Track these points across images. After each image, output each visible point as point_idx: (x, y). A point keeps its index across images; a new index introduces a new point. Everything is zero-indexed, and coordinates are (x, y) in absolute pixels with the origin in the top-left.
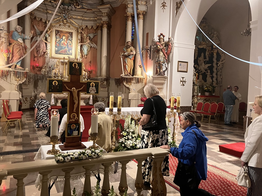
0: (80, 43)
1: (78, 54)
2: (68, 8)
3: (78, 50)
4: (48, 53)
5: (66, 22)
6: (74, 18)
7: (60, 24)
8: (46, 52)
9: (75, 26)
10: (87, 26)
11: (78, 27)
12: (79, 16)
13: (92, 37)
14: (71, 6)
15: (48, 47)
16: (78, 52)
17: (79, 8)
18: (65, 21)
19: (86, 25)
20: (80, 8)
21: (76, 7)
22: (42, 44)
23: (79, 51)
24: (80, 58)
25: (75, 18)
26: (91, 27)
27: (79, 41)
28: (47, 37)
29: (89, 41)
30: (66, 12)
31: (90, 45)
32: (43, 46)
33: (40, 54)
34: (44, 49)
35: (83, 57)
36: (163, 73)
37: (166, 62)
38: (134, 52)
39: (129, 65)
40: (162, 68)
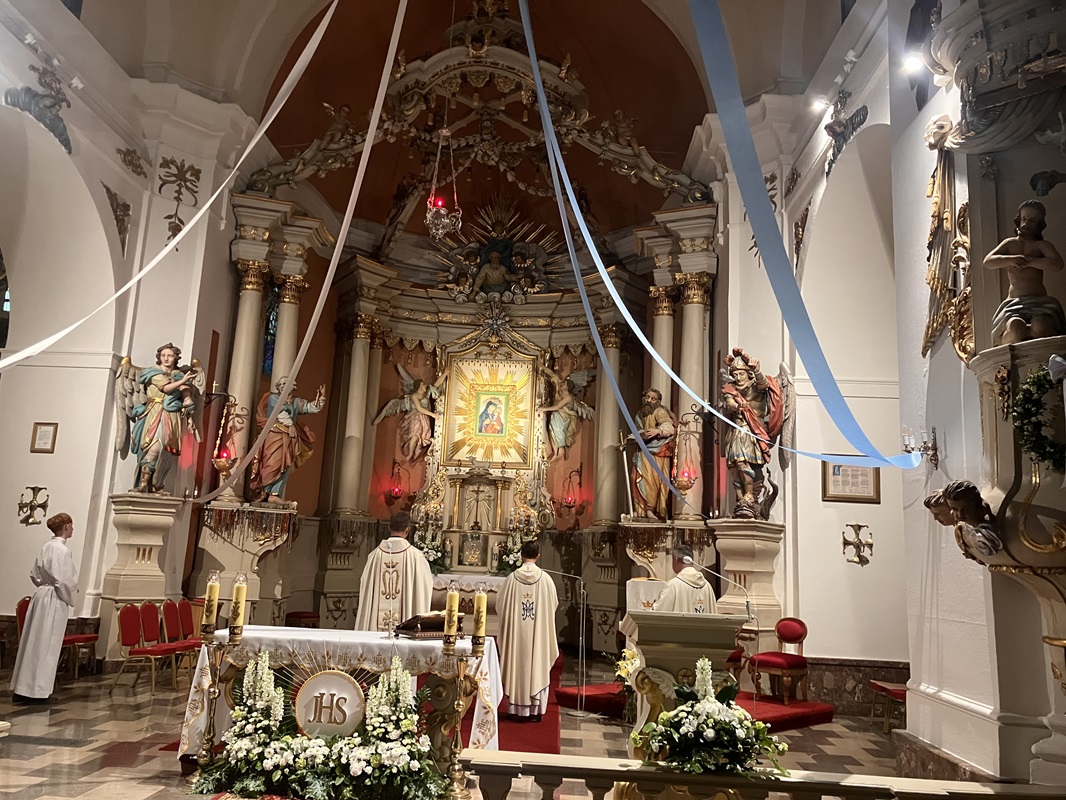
0: (541, 406)
1: (535, 446)
2: (502, 296)
3: (536, 430)
4: (437, 448)
5: (498, 342)
6: (524, 327)
7: (478, 350)
8: (428, 446)
9: (526, 352)
10: (567, 347)
11: (538, 353)
12: (538, 317)
13: (585, 384)
14: (510, 291)
15: (436, 428)
16: (536, 438)
17: (534, 293)
18: (494, 339)
19: (564, 344)
20: (538, 293)
21: (527, 291)
22: (416, 421)
23: (538, 434)
25: (528, 327)
26: (579, 350)
27: (538, 401)
28: (433, 396)
29: (568, 398)
30: (497, 311)
31: (577, 412)
32: (417, 426)
33: (411, 454)
34: (423, 435)
35: (555, 457)
36: (750, 507)
37: (766, 461)
38: (667, 428)
39: (650, 478)
40: (750, 487)
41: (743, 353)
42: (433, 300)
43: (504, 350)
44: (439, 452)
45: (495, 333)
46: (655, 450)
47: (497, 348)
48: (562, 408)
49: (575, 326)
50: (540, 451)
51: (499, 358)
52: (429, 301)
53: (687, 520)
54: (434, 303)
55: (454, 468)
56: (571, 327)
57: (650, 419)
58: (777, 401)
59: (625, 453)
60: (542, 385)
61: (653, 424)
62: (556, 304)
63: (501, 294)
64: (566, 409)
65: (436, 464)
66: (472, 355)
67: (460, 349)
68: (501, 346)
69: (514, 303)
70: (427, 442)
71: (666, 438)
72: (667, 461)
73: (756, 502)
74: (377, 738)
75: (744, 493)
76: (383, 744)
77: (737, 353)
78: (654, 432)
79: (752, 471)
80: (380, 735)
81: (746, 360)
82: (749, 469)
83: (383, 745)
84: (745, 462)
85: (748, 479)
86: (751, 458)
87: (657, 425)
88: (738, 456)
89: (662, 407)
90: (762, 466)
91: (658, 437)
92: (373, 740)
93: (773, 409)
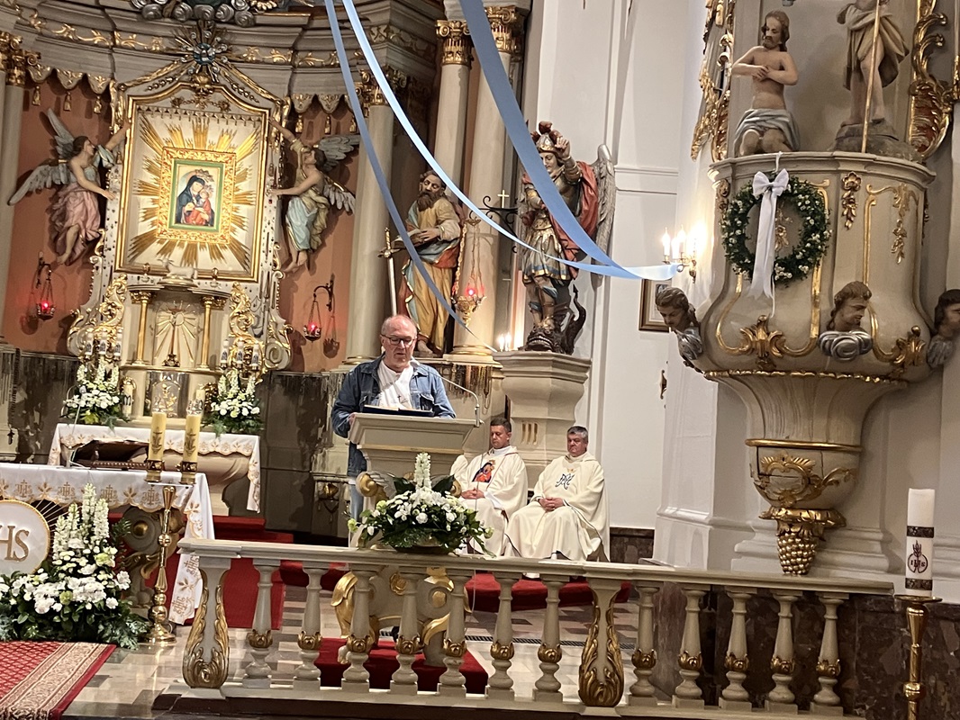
1: (263, 248)
2: (216, 11)
3: (265, 223)
5: (208, 83)
6: (251, 62)
9: (253, 102)
10: (316, 98)
11: (271, 104)
12: (274, 47)
14: (230, 4)
15: (109, 214)
16: (264, 235)
18: (202, 79)
19: (313, 94)
21: (255, 6)
22: (77, 201)
23: (268, 229)
25: (257, 62)
27: (269, 179)
30: (208, 34)
31: (329, 199)
33: (68, 251)
34: (88, 224)
35: (293, 265)
36: (547, 336)
37: (572, 278)
38: (450, 229)
39: (423, 297)
40: (550, 310)
41: (552, 129)
42: (107, 10)
43: (218, 97)
44: (113, 250)
45: (205, 69)
46: (432, 258)
47: (207, 93)
48: (305, 191)
49: (329, 66)
50: (270, 255)
51: (210, 108)
52: (99, 11)
53: (470, 353)
54: (107, 16)
55: (136, 276)
56: (322, 67)
57: (429, 213)
58: (591, 196)
59: (391, 261)
60: (277, 155)
61: (432, 221)
62: (300, 29)
63: (216, 9)
64: (311, 193)
65: (108, 269)
66: (167, 103)
67: (149, 92)
68: (214, 90)
69: (235, 24)
70: (94, 234)
71: (450, 242)
72: (447, 273)
73: (557, 329)
74: (67, 573)
75: (542, 318)
76: (74, 579)
77: (545, 129)
78: (432, 233)
79: (553, 289)
80: (71, 571)
81: (553, 139)
82: (549, 286)
83: (73, 582)
84: (544, 276)
85: (548, 298)
86: (554, 271)
87: (438, 223)
88: (536, 269)
89: (446, 197)
90: (567, 283)
91: (436, 240)
92: (62, 576)
93: (585, 208)
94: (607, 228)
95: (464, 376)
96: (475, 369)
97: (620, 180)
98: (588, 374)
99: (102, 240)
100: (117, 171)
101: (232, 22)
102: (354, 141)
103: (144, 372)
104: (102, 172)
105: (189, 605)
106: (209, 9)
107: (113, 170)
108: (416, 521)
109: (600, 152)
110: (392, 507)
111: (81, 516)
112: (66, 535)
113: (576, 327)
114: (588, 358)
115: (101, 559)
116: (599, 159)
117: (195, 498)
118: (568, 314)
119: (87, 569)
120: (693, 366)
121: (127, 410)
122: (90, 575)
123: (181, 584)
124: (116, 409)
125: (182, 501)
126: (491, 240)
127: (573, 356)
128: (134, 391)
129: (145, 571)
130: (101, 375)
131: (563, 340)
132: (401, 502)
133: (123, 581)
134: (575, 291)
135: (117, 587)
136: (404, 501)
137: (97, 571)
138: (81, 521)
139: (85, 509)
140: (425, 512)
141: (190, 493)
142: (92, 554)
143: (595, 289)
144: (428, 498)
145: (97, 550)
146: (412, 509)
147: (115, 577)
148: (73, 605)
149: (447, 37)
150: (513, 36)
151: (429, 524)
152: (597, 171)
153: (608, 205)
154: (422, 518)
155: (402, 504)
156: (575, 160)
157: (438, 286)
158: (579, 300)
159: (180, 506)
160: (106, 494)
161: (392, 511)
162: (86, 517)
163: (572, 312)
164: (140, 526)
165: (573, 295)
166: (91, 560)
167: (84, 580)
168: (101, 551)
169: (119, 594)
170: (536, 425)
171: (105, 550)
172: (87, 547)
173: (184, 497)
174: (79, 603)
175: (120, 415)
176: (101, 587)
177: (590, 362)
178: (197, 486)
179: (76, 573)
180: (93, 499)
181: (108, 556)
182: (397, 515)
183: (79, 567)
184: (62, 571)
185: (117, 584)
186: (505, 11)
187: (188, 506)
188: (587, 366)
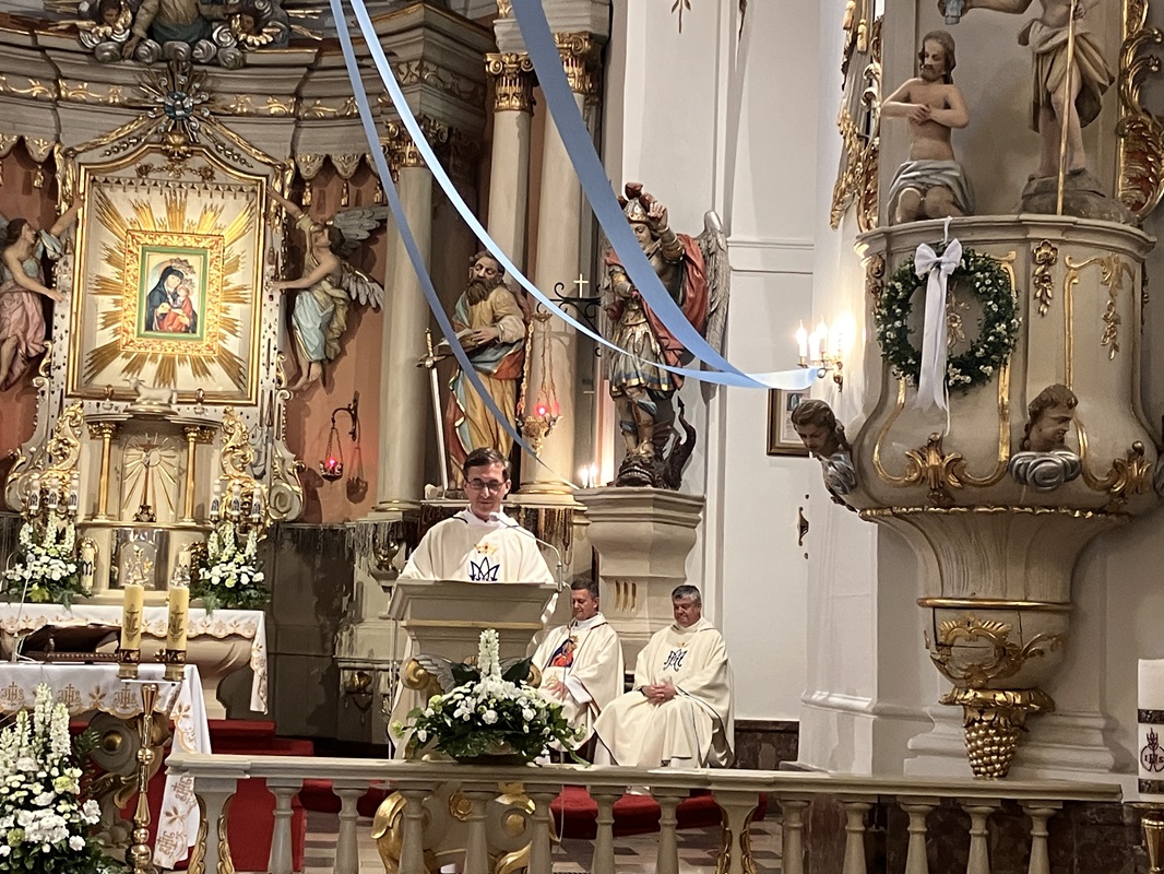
1: (263, 359)
3: (264, 327)
4: (59, 360)
5: (184, 144)
6: (241, 115)
7: (145, 161)
8: (41, 356)
9: (244, 167)
11: (268, 170)
12: (271, 95)
15: (56, 320)
16: (264, 342)
18: (177, 139)
21: (245, 40)
22: (15, 305)
23: (270, 335)
24: (280, 382)
25: (249, 114)
26: (352, 167)
27: (269, 269)
28: (50, 253)
30: (183, 80)
32: (17, 315)
34: (30, 335)
36: (645, 466)
37: (676, 387)
38: (511, 327)
39: (479, 419)
40: (648, 431)
41: (643, 192)
42: (48, 52)
43: (198, 162)
44: (64, 368)
45: (179, 126)
46: (488, 367)
47: (184, 158)
48: (318, 283)
49: (343, 117)
50: (273, 369)
51: (187, 177)
52: (38, 54)
53: (544, 492)
54: (48, 59)
55: (95, 402)
56: (335, 118)
57: (482, 308)
58: (698, 280)
59: (434, 372)
60: (278, 237)
61: (488, 318)
62: (305, 70)
63: (193, 46)
64: (326, 285)
65: (58, 393)
66: (131, 172)
67: (107, 159)
68: (192, 152)
69: (218, 65)
70: (38, 348)
71: (512, 345)
72: (510, 387)
73: (658, 456)
75: (638, 443)
76: (26, 812)
77: (633, 192)
78: (488, 333)
79: (652, 404)
80: (21, 801)
81: (645, 205)
82: (646, 400)
83: (25, 816)
84: (639, 386)
85: (644, 416)
86: (651, 380)
87: (496, 320)
88: (628, 377)
89: (505, 286)
90: (669, 394)
91: (493, 343)
93: (691, 294)
94: (720, 321)
95: (536, 522)
96: (550, 513)
97: (735, 258)
98: (701, 515)
99: (48, 355)
100: (66, 264)
101: (215, 62)
102: (379, 216)
103: (108, 530)
104: (47, 267)
105: (180, 843)
106: (183, 47)
107: (60, 263)
108: (483, 722)
109: (707, 221)
110: (450, 703)
111: (33, 727)
112: (14, 754)
113: (683, 453)
114: (699, 494)
115: (60, 784)
116: (706, 230)
117: (184, 699)
118: (672, 436)
119: (43, 798)
120: (843, 503)
121: (88, 581)
122: (47, 807)
123: (168, 814)
124: (73, 581)
125: (167, 703)
126: (566, 340)
127: (680, 491)
128: (96, 556)
129: (120, 799)
130: (51, 535)
131: (666, 470)
132: (462, 696)
133: (92, 812)
134: (681, 405)
135: (83, 822)
136: (466, 695)
137: (56, 801)
138: (33, 734)
139: (38, 718)
140: (495, 709)
141: (178, 692)
142: (50, 777)
143: (706, 402)
144: (497, 691)
145: (55, 772)
146: (477, 706)
147: (81, 808)
148: (26, 846)
149: (501, 75)
150: (587, 70)
151: (501, 724)
152: (703, 245)
153: (720, 291)
154: (490, 716)
155: (463, 700)
156: (675, 231)
157: (498, 403)
158: (685, 417)
159: (164, 709)
160: (66, 697)
161: (449, 709)
162: (39, 728)
163: (677, 433)
164: (110, 737)
165: (677, 410)
166: (48, 786)
167: (39, 813)
168: (61, 774)
169: (84, 830)
170: (634, 585)
171: (67, 771)
172: (42, 769)
173: (169, 698)
174: (33, 844)
175: (79, 589)
176: (62, 821)
177: (703, 500)
178: (186, 682)
179: (28, 804)
180: (48, 704)
181: (70, 779)
182: (457, 714)
183: (32, 795)
184: (10, 802)
185: (83, 817)
186: (576, 38)
187: (175, 709)
188: (699, 504)
